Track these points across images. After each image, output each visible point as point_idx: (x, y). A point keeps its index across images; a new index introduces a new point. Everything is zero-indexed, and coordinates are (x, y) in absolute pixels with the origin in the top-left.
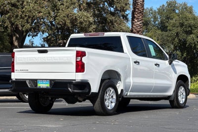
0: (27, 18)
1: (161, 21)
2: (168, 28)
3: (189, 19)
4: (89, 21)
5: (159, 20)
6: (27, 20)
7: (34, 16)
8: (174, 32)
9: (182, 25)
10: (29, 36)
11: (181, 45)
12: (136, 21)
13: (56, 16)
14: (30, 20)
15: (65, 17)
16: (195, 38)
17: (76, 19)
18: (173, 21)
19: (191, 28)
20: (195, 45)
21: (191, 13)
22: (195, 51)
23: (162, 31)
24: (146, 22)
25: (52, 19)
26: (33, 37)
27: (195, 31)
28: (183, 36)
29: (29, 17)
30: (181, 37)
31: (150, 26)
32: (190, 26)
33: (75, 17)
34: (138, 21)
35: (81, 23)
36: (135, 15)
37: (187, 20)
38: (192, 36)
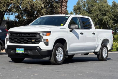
0: (4, 3)
1: (88, 7)
2: (92, 12)
3: (105, 6)
4: (41, 7)
5: (87, 7)
6: (4, 5)
7: (8, 3)
8: (95, 14)
9: (100, 10)
10: (7, 14)
11: (99, 22)
13: (22, 3)
14: (5, 5)
15: (27, 3)
16: (107, 18)
17: (33, 5)
18: (95, 7)
19: (106, 12)
20: (108, 22)
21: (106, 3)
22: (107, 26)
23: (88, 13)
24: (79, 7)
25: (19, 4)
26: (9, 15)
27: (108, 14)
28: (100, 17)
29: (5, 3)
30: (99, 17)
31: (81, 10)
32: (105, 11)
33: (33, 4)
35: (37, 7)
37: (103, 7)
38: (106, 16)
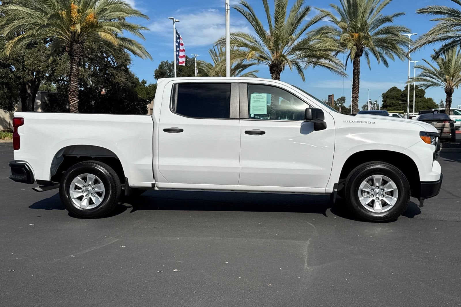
12: (72, 82)
34: (74, 83)
36: (71, 78)
